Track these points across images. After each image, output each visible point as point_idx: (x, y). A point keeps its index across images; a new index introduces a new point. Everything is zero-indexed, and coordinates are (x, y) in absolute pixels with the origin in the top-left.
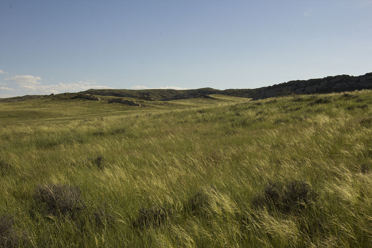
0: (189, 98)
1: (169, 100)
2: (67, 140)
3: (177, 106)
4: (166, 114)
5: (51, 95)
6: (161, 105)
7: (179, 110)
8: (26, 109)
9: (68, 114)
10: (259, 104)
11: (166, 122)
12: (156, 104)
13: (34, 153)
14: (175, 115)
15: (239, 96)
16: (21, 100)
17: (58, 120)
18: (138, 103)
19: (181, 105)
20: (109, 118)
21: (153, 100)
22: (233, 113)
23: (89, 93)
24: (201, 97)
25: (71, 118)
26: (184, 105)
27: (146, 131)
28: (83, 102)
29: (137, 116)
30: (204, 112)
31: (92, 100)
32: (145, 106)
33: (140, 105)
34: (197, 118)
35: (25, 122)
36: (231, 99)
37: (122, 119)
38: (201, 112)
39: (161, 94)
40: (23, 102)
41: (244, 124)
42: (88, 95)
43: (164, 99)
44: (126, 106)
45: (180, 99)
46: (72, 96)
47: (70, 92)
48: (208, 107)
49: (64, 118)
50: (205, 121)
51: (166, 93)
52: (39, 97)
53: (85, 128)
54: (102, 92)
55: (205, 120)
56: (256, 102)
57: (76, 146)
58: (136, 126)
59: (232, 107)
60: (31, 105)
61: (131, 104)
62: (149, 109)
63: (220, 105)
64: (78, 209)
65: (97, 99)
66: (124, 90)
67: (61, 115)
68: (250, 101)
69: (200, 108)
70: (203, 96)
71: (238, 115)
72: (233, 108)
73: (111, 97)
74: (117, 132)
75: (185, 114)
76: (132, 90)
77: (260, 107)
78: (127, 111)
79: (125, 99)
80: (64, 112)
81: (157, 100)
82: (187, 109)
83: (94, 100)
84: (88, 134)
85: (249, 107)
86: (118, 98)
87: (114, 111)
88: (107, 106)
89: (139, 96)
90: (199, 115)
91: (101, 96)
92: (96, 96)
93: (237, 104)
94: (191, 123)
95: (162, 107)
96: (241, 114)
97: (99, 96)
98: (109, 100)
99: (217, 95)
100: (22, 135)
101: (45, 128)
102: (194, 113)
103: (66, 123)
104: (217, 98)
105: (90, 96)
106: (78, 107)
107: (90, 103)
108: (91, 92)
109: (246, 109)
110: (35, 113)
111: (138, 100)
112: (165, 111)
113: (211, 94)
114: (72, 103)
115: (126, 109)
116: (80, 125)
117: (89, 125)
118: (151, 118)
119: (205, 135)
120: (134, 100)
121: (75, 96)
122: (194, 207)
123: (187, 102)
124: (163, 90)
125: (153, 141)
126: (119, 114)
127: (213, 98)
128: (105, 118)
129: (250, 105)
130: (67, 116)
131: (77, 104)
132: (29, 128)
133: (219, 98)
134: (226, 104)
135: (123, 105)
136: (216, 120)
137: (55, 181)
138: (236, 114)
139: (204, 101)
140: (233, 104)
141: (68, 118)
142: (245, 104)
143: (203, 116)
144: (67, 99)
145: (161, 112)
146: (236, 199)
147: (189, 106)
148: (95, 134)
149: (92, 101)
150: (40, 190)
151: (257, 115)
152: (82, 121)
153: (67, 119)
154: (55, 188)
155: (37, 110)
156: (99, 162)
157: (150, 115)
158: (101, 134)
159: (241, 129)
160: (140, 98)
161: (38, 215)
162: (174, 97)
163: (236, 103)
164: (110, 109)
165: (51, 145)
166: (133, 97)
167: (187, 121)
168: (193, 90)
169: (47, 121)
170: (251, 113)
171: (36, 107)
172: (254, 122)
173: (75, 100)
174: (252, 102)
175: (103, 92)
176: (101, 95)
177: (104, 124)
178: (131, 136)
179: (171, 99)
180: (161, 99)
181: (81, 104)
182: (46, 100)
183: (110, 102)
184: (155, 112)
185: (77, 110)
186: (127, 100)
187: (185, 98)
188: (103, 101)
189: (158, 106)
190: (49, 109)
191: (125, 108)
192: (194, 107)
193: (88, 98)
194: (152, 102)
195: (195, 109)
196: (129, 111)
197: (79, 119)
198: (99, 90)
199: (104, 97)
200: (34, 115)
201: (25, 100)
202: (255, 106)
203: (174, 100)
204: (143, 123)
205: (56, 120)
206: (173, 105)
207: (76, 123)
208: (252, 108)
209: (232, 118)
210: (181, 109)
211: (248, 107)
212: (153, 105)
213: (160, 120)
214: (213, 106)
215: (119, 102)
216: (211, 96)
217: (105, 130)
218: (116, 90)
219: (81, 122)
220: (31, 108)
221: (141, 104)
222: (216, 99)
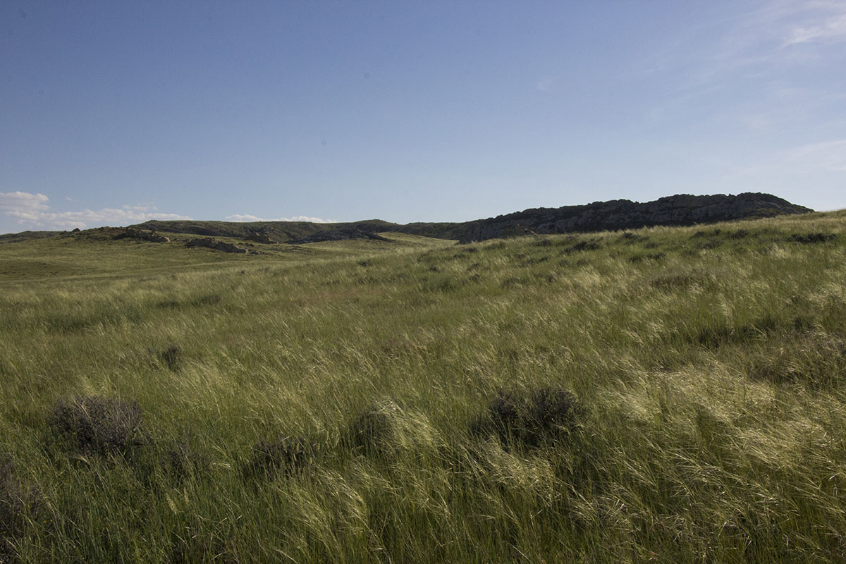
0: (341, 239)
1: (302, 242)
2: (106, 315)
3: (318, 253)
4: (298, 268)
5: (74, 231)
6: (286, 251)
7: (322, 261)
8: (25, 258)
9: (108, 269)
10: (471, 250)
11: (299, 283)
12: (277, 250)
13: (45, 342)
14: (315, 269)
15: (435, 235)
16: (15, 241)
17: (89, 279)
18: (243, 248)
19: (325, 252)
20: (187, 276)
21: (272, 243)
22: (425, 267)
23: (147, 228)
24: (363, 237)
25: (113, 275)
26: (330, 253)
27: (260, 299)
28: (137, 246)
29: (243, 272)
30: (370, 265)
31: (153, 241)
32: (257, 254)
33: (247, 250)
34: (356, 275)
35: (23, 284)
36: (420, 241)
37: (213, 278)
38: (363, 264)
39: (287, 231)
40: (19, 244)
41: (446, 286)
42: (145, 233)
43: (292, 239)
44: (219, 254)
45: (323, 240)
46: (115, 234)
47: (111, 226)
48: (377, 256)
49: (99, 276)
50: (373, 281)
51: (296, 229)
52: (50, 234)
53: (141, 294)
54: (173, 227)
55: (372, 279)
56: (466, 246)
57: (126, 326)
58: (241, 290)
59: (423, 255)
60: (35, 251)
61: (229, 249)
62: (263, 259)
63: (399, 251)
64: (137, 444)
65: (163, 240)
66: (216, 222)
67: (94, 270)
68: (457, 244)
69: (364, 257)
70: (366, 235)
71: (435, 270)
72: (426, 258)
73: (190, 235)
74: (205, 302)
75: (333, 268)
76: (231, 223)
77: (474, 255)
78: (222, 263)
79: (218, 239)
80: (97, 263)
81: (280, 242)
82: (338, 259)
83: (159, 242)
84: (149, 305)
85: (455, 256)
86: (204, 237)
87: (196, 263)
88: (183, 254)
89: (244, 233)
90: (362, 271)
91: (172, 234)
92: (162, 234)
93: (431, 251)
94: (346, 285)
95: (290, 255)
96: (440, 268)
97: (169, 234)
98: (186, 241)
99: (392, 234)
100: (18, 306)
101: (65, 295)
102: (352, 266)
103: (103, 285)
104: (392, 239)
105: (151, 234)
106: (127, 254)
107: (150, 246)
108: (153, 225)
109: (449, 259)
110: (43, 266)
111: (243, 243)
112: (296, 263)
113: (381, 231)
114: (114, 247)
115: (220, 260)
116: (132, 288)
117: (150, 287)
118: (268, 274)
119: (373, 306)
120: (236, 242)
121: (122, 232)
122: (359, 440)
123: (337, 247)
124: (292, 224)
125: (277, 318)
126: (206, 269)
127: (385, 240)
128: (181, 275)
129: (456, 252)
130: (105, 271)
131: (126, 249)
132: (32, 292)
133: (398, 239)
134: (411, 250)
135: (213, 252)
136: (392, 278)
137: (90, 390)
138: (430, 269)
139: (369, 245)
140: (425, 250)
141: (106, 275)
142: (447, 249)
143: (367, 271)
144: (105, 239)
145: (288, 264)
146: (438, 422)
147: (342, 254)
148: (162, 305)
149: (153, 244)
150: (63, 409)
151: (469, 269)
152: (134, 280)
153: (105, 278)
154: (91, 404)
155: (46, 259)
156: (171, 357)
157: (267, 270)
158: (174, 305)
159: (440, 296)
160: (247, 239)
161: (58, 456)
162: (312, 236)
163: (431, 248)
164: (188, 259)
165: (76, 326)
166: (234, 235)
167: (338, 282)
168: (348, 223)
169: (65, 280)
170: (458, 267)
171: (45, 254)
172: (464, 283)
173: (121, 241)
174: (457, 246)
175: (176, 226)
176: (171, 231)
177: (178, 286)
178: (231, 309)
179: (307, 240)
180: (288, 240)
181: (132, 249)
182: (64, 241)
183: (190, 245)
184: (276, 265)
185: (124, 261)
186: (221, 243)
187: (332, 239)
188: (174, 243)
189: (280, 253)
190: (71, 258)
191: (218, 256)
192: (350, 254)
193: (146, 238)
194: (270, 246)
195: (354, 259)
196: (226, 262)
197: (129, 277)
198: (168, 223)
199: (177, 235)
200: (41, 269)
201: (23, 240)
202: (466, 254)
203: (312, 243)
204: (253, 285)
205: (83, 279)
206: (309, 251)
207: (125, 284)
208: (459, 257)
209: (423, 275)
210: (326, 258)
211: (452, 255)
212: (272, 252)
213: (286, 279)
214: (385, 254)
215: (207, 246)
216: (383, 235)
217: (181, 298)
218: (202, 222)
219: (134, 283)
220: (35, 255)
221: (249, 250)
222: (390, 241)
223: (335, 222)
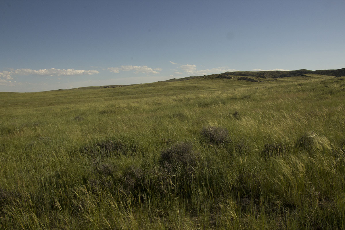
0: (291, 76)
1: (277, 78)
2: (215, 102)
3: (283, 81)
4: (276, 86)
5: (204, 76)
6: (271, 81)
7: (285, 84)
8: (190, 85)
9: (214, 87)
10: (341, 79)
11: (277, 92)
12: (268, 80)
13: (198, 109)
14: (282, 87)
15: (326, 74)
16: (187, 80)
17: (208, 91)
18: (257, 80)
19: (285, 81)
20: (239, 89)
21: (267, 78)
22: (323, 85)
23: (226, 74)
24: (299, 76)
25: (216, 90)
26: (287, 81)
27: (264, 97)
28: (222, 80)
29: (257, 88)
30: (302, 85)
31: (228, 78)
32: (261, 82)
33: (258, 81)
34: (297, 89)
35: (190, 92)
36: (320, 77)
37: (248, 90)
38: (300, 85)
39: (272, 74)
40: (188, 80)
41: (331, 93)
42: (225, 76)
43: (274, 77)
44: (249, 82)
45: (284, 77)
46: (216, 77)
47: (215, 74)
48: (304, 82)
49: (212, 90)
50: (303, 91)
51: (275, 73)
52: (197, 77)
53: (225, 95)
54: (234, 74)
55: (303, 90)
56: (339, 78)
57: (221, 105)
58: (257, 94)
59: (322, 81)
60: (193, 82)
61: (252, 80)
62: (264, 84)
63: (313, 80)
64: (227, 142)
65: (231, 78)
66: (248, 72)
67: (210, 88)
68: (335, 77)
69: (300, 83)
70: (300, 75)
71: (327, 87)
72: (323, 82)
73: (240, 76)
74: (245, 98)
75: (289, 86)
76: (253, 72)
77: (342, 81)
78: (250, 85)
79: (249, 77)
80: (210, 86)
81: (269, 78)
82: (290, 83)
83: (229, 79)
84: (228, 99)
85: (335, 82)
86: (244, 77)
87: (241, 85)
88: (237, 82)
89: (257, 75)
90: (299, 87)
91: (234, 76)
92: (230, 76)
93: (325, 80)
94: (294, 93)
95: (273, 82)
96: (329, 86)
97: (233, 76)
98: (238, 78)
99: (310, 74)
100: (189, 99)
101: (202, 96)
102: (296, 86)
103: (213, 92)
104: (310, 76)
105: (227, 76)
106: (220, 83)
107: (227, 80)
108: (228, 73)
109: (332, 83)
110: (195, 87)
111: (257, 78)
112: (276, 85)
113: (305, 73)
114: (215, 81)
115: (249, 84)
116: (222, 93)
117: (227, 93)
118: (266, 88)
119: (304, 99)
120: (254, 78)
121: (218, 76)
123: (289, 79)
124: (274, 72)
125: (269, 103)
126: (244, 87)
127: (307, 76)
128: (237, 89)
129: (335, 80)
130: (213, 88)
131: (219, 81)
132: (193, 95)
133: (312, 76)
134: (318, 80)
135: (247, 81)
136: (311, 90)
137: (212, 125)
138: (325, 86)
139: (301, 78)
140: (323, 80)
141: (214, 89)
142: (332, 79)
143: (301, 87)
144: (213, 78)
145: (273, 85)
146: (331, 141)
147: (292, 82)
148: (232, 99)
149: (228, 79)
150: (204, 130)
151: (341, 86)
152: (222, 91)
153: (213, 90)
154: (214, 129)
155: (196, 85)
156: (236, 115)
157: (265, 87)
158: (235, 99)
159: (330, 96)
160: (258, 77)
161: (204, 144)
162: (281, 76)
163: (325, 79)
164: (239, 84)
165: (206, 105)
166: (254, 76)
167: (291, 91)
168: (294, 71)
169: (201, 91)
170: (336, 86)
171: (195, 83)
172: (338, 91)
173: (218, 79)
174: (335, 78)
175: (235, 73)
176: (234, 75)
177: (236, 93)
178: (254, 100)
179: (279, 77)
180: (272, 77)
181: (221, 81)
182: (201, 79)
183: (239, 79)
184: (269, 86)
185: (219, 85)
186: (250, 78)
187: (288, 76)
188: (234, 79)
189: (270, 82)
190: (203, 84)
191: (249, 83)
192: (295, 82)
193: (226, 77)
194: (266, 79)
195: (296, 83)
196: (252, 85)
197: (220, 90)
198: (233, 72)
199: (235, 76)
200: (195, 88)
201: (189, 79)
202: (339, 81)
203: (281, 78)
204: (261, 92)
205: (207, 91)
206: (280, 81)
207: (220, 92)
208: (336, 82)
209: (323, 89)
210: (286, 83)
211: (333, 81)
212: (266, 81)
213: (272, 90)
214: (308, 81)
215: (245, 80)
216: (306, 75)
217: (238, 96)
218: (243, 72)
219: (222, 92)
220: (193, 84)
221: (259, 81)
222: (309, 77)
223: (289, 71)
